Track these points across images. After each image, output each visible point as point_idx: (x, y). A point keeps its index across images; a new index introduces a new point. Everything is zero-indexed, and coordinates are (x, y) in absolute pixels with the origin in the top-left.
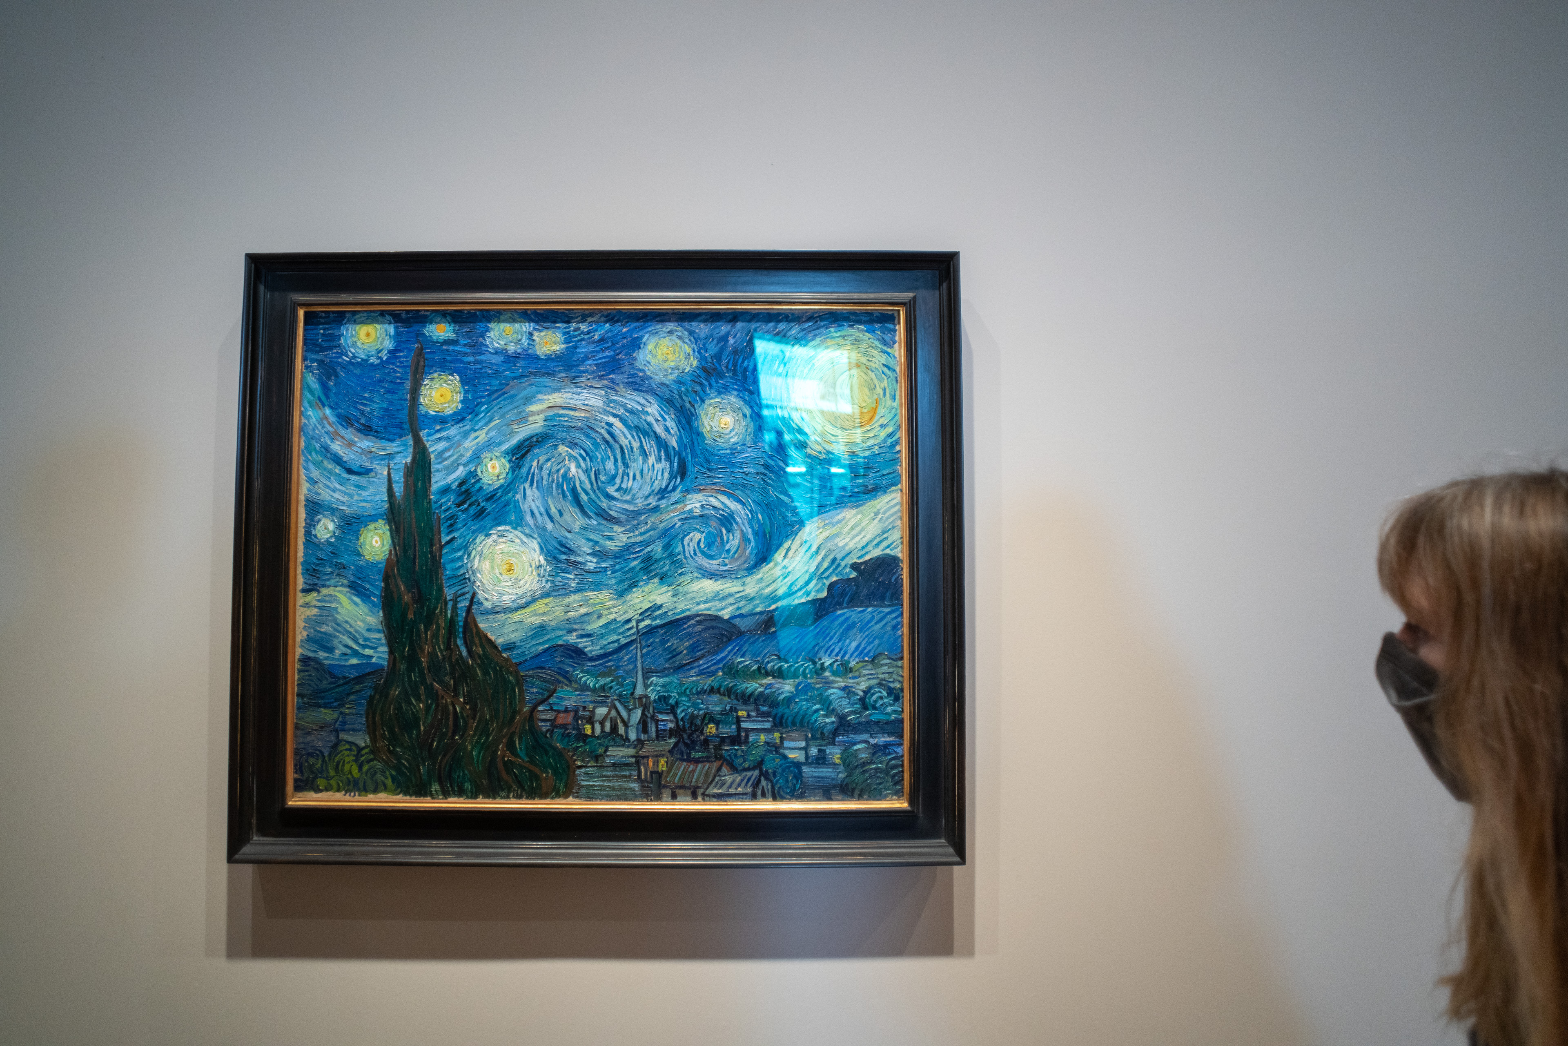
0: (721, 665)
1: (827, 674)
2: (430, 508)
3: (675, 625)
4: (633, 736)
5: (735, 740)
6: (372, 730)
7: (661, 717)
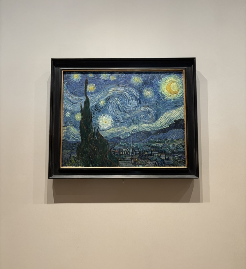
0: (148, 141)
1: (169, 142)
2: (89, 110)
3: (139, 133)
4: (130, 154)
5: (151, 155)
6: (78, 154)
7: (136, 151)
